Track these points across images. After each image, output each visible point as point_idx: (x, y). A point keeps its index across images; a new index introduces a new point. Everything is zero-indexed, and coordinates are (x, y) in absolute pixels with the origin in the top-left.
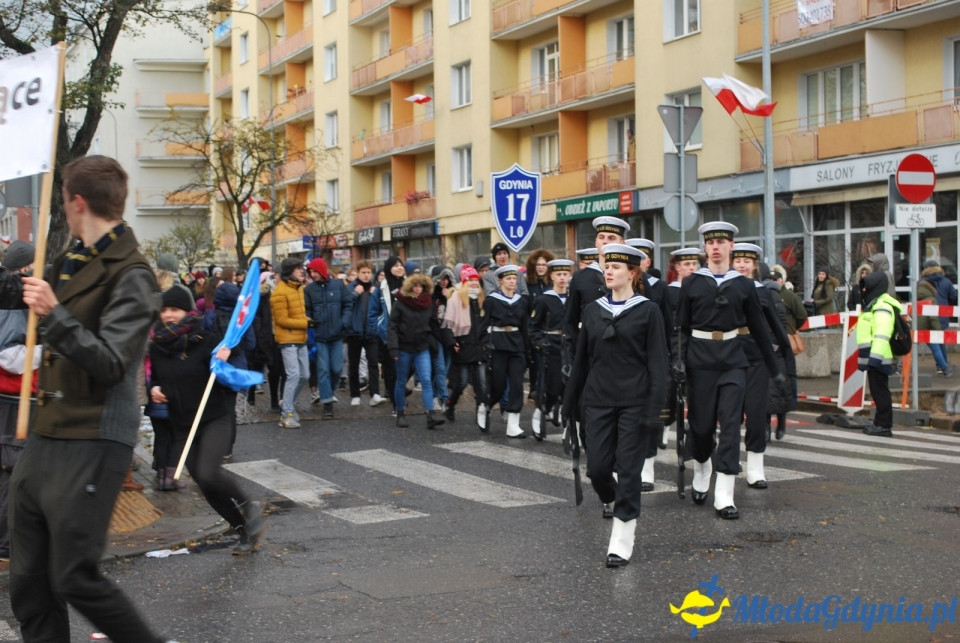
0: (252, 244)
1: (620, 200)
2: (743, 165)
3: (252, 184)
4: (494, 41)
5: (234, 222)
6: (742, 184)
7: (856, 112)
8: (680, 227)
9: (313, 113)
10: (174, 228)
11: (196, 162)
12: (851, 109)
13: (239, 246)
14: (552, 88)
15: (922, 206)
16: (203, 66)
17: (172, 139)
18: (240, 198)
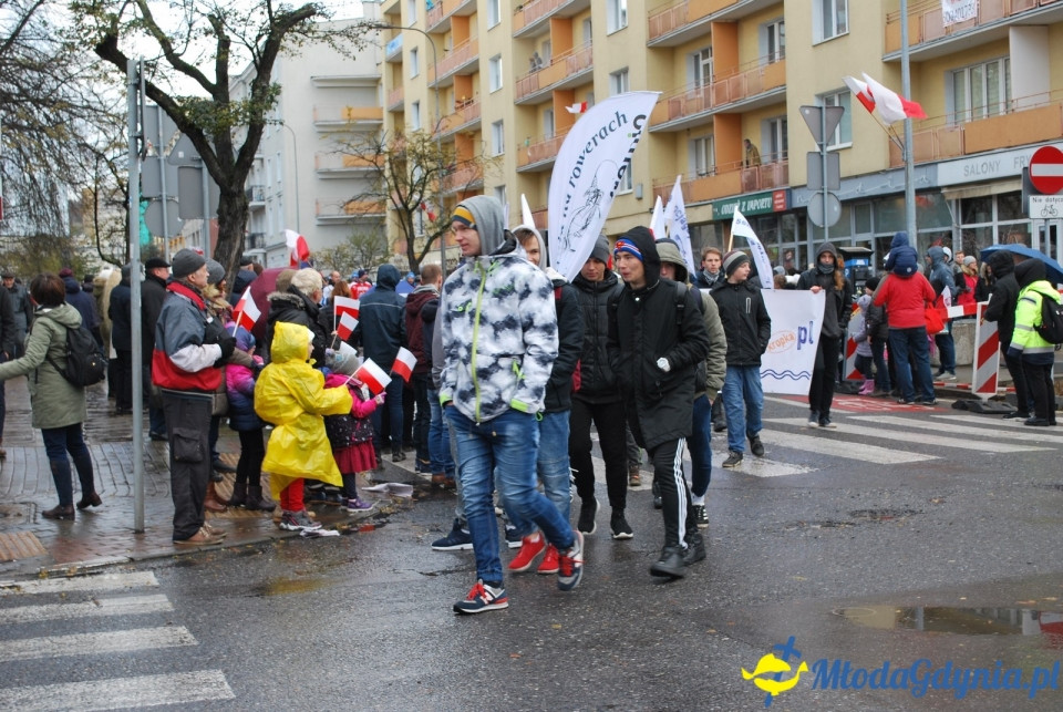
0: (422, 249)
1: (774, 199)
2: (892, 162)
3: (421, 192)
4: (649, 48)
5: (405, 229)
6: (892, 180)
7: (1002, 107)
8: (824, 224)
9: (480, 123)
10: (351, 235)
11: (368, 172)
12: (997, 104)
13: (410, 252)
14: (707, 92)
15: (1056, 197)
16: (377, 81)
17: (345, 150)
18: (410, 206)
